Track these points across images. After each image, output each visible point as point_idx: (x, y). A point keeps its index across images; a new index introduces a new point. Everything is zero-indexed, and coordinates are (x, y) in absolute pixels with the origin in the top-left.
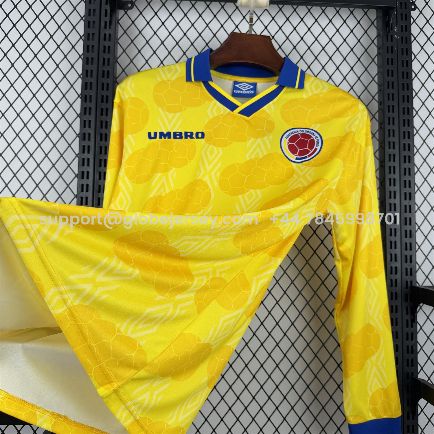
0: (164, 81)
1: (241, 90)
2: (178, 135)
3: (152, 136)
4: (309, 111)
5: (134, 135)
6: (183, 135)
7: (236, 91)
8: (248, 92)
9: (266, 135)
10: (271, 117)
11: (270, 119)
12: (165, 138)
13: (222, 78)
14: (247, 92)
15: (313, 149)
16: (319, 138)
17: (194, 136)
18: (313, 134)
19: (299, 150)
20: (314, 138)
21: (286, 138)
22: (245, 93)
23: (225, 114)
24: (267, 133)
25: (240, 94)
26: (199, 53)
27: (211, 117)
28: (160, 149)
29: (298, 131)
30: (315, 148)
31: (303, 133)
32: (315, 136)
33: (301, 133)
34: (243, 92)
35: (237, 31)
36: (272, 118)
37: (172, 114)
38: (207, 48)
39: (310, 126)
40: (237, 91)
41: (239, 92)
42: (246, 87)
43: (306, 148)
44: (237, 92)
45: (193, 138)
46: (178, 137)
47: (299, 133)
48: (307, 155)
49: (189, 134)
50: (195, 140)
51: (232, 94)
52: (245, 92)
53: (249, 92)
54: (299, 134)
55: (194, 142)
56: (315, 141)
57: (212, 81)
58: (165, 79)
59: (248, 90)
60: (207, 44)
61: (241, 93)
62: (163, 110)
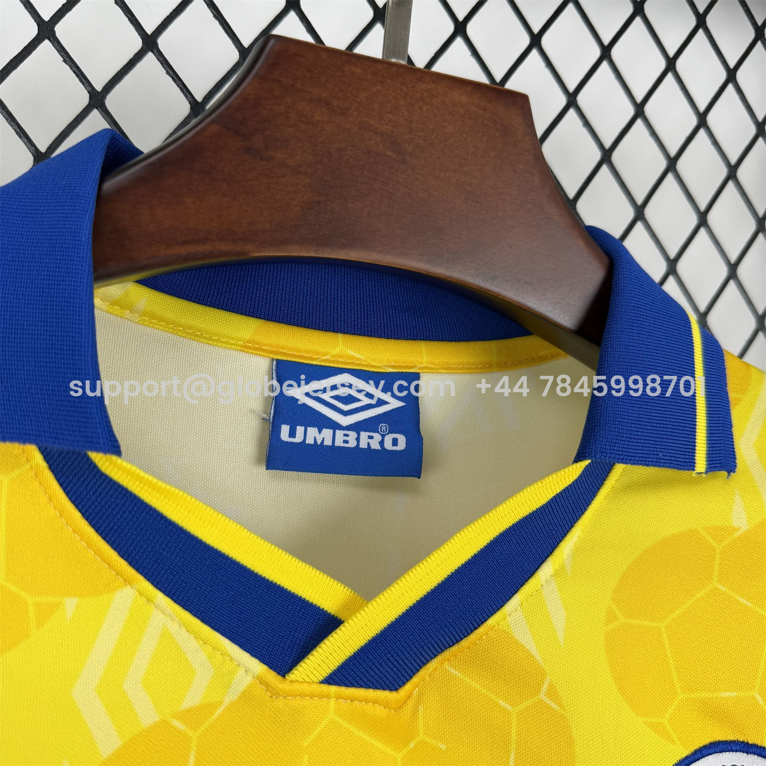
1: (323, 422)
7: (292, 434)
8: (370, 441)
10: (551, 686)
11: (543, 694)
13: (195, 334)
14: (364, 439)
22: (352, 444)
23: (229, 699)
25: (318, 448)
26: (38, 156)
34: (339, 434)
35: (292, 28)
36: (552, 692)
38: (95, 123)
40: (300, 430)
41: (313, 435)
44: (299, 438)
51: (264, 457)
52: (353, 435)
53: (377, 437)
57: (113, 447)
59: (369, 425)
60: (97, 100)
61: (328, 442)
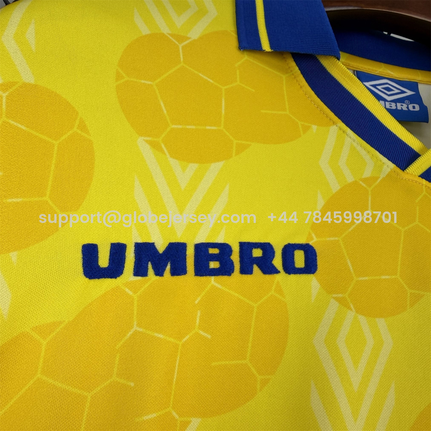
0: (162, 36)
2: (214, 258)
3: (104, 261)
5: (14, 256)
6: (235, 257)
8: (402, 107)
12: (159, 272)
14: (399, 106)
17: (278, 262)
23: (382, 176)
27: (335, 187)
28: (135, 328)
34: (387, 103)
37: (193, 167)
42: (392, 90)
45: (273, 271)
46: (214, 265)
49: (257, 253)
50: (282, 277)
52: (394, 104)
53: (405, 105)
55: (279, 290)
58: (166, 30)
59: (400, 101)
62: (155, 146)
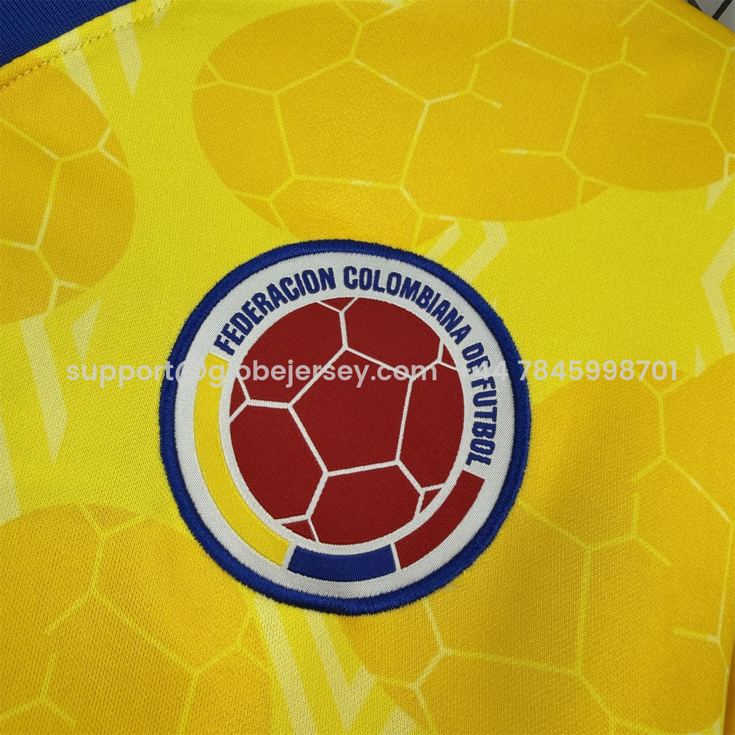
4: (423, 105)
9: (43, 305)
11: (100, 146)
15: (443, 479)
16: (498, 370)
18: (451, 320)
19: (326, 475)
20: (461, 366)
21: (224, 347)
24: (57, 284)
29: (327, 277)
30: (459, 466)
31: (371, 294)
32: (467, 342)
33: (358, 293)
36: (113, 144)
39: (433, 230)
43: (393, 458)
47: (341, 291)
48: (390, 540)
54: (340, 302)
56: (469, 393)
